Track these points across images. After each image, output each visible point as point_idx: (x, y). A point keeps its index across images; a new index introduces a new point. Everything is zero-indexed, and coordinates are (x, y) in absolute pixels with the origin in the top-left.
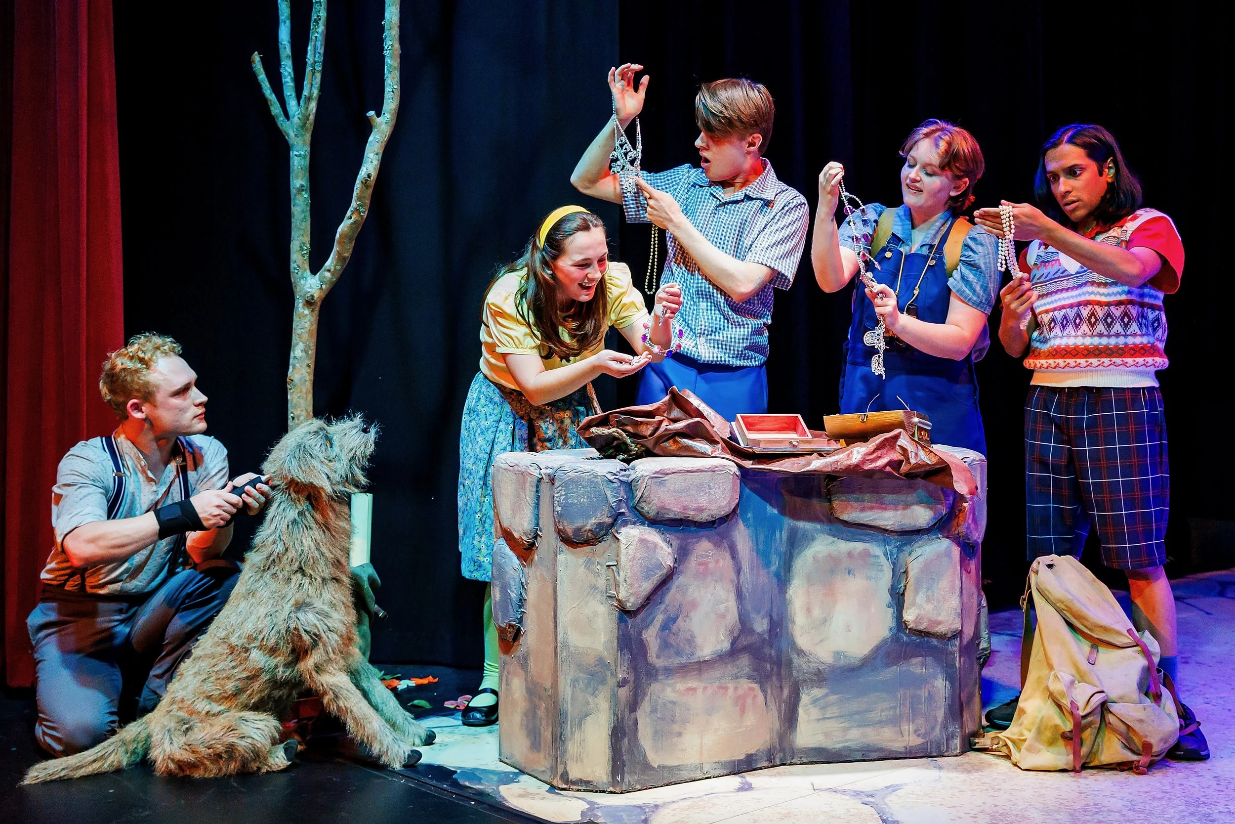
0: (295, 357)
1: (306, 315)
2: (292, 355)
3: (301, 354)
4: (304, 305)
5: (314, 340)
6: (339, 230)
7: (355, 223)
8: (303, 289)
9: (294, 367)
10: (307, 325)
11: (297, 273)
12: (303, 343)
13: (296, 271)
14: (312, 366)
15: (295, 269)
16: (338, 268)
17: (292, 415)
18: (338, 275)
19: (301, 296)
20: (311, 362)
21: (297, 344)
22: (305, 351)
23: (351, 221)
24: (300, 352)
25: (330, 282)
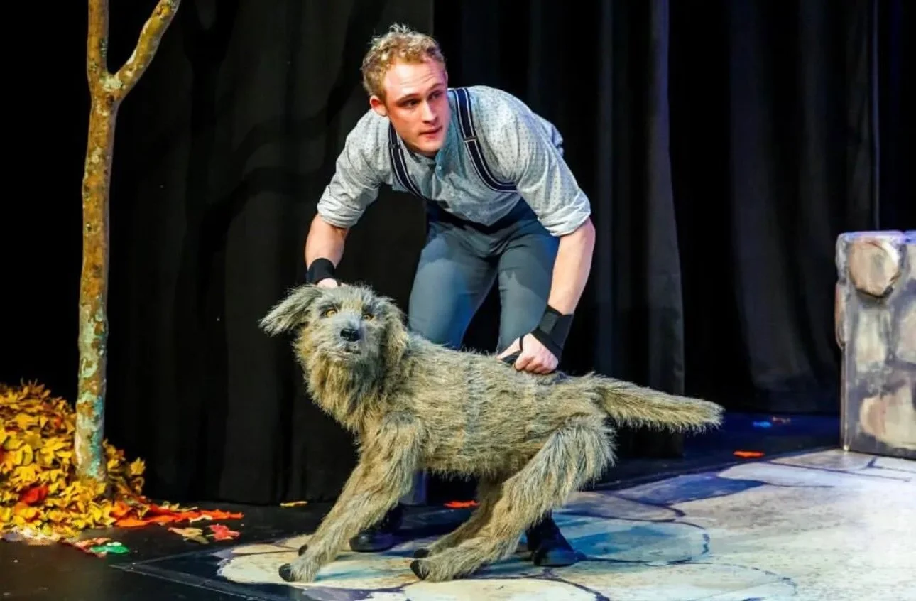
0: (91, 163)
1: (105, 118)
2: (88, 160)
3: (98, 160)
4: (102, 106)
5: (112, 144)
6: (147, 25)
7: (165, 19)
8: (101, 89)
9: (90, 173)
10: (105, 128)
11: (95, 72)
12: (101, 147)
13: (94, 70)
14: (109, 172)
15: (92, 67)
16: (142, 66)
17: (88, 225)
18: (140, 74)
19: (99, 97)
20: (109, 168)
21: (94, 149)
22: (102, 156)
23: (161, 17)
24: (97, 157)
25: (131, 82)
